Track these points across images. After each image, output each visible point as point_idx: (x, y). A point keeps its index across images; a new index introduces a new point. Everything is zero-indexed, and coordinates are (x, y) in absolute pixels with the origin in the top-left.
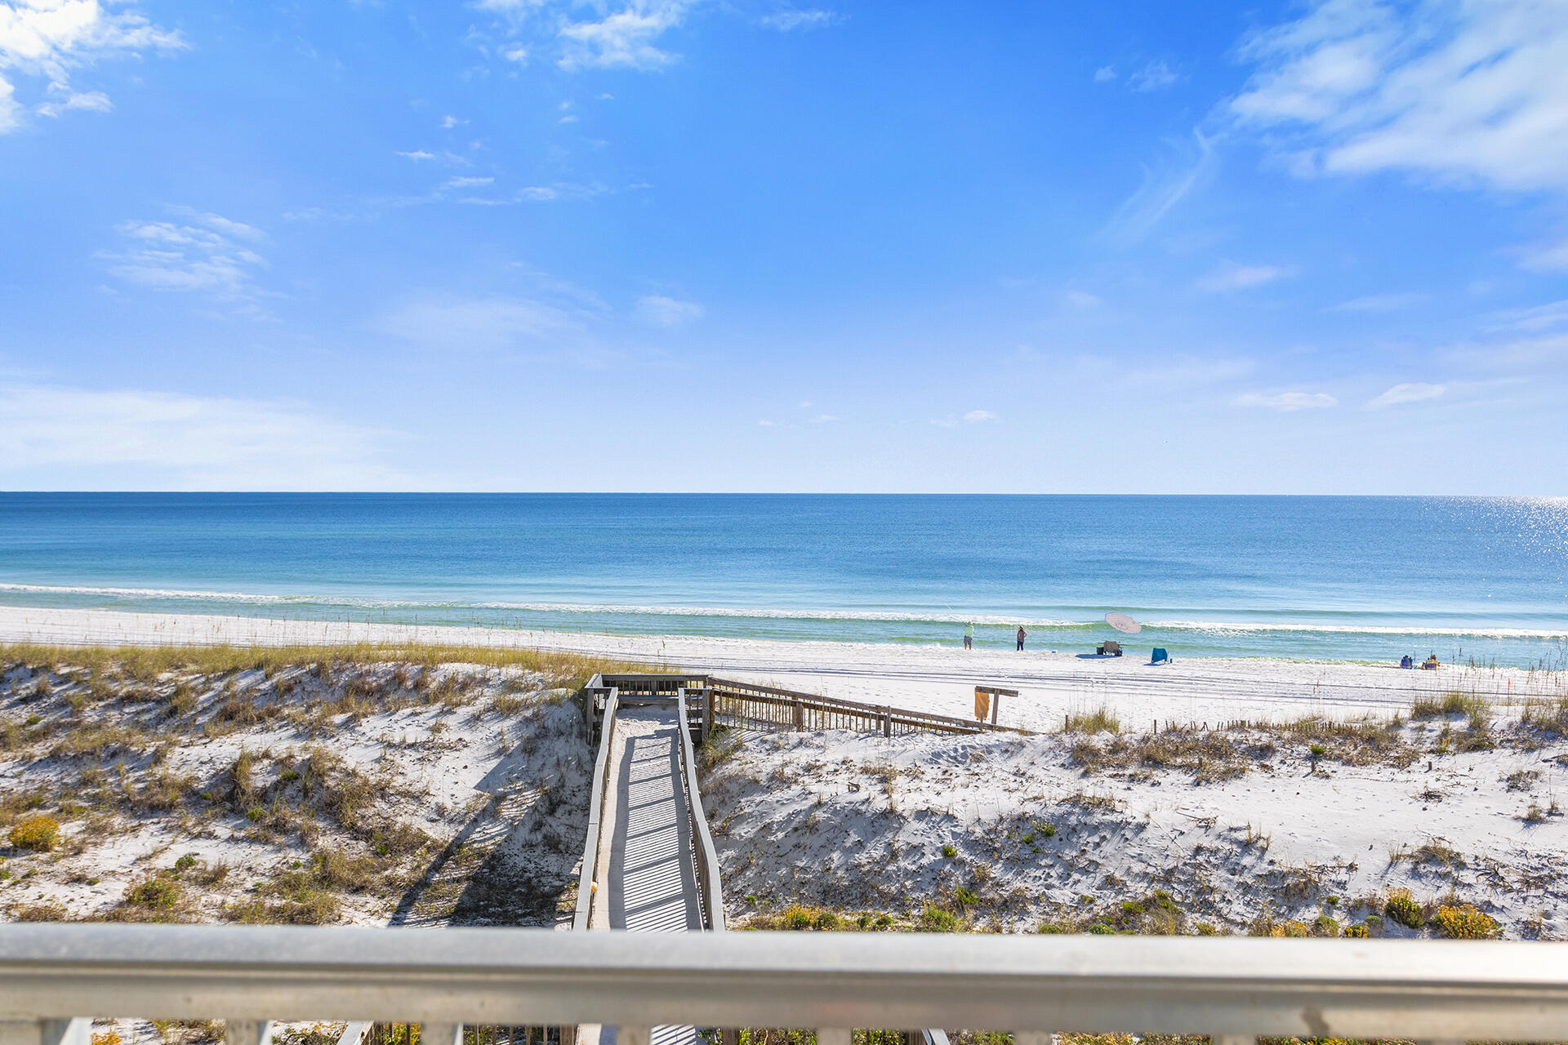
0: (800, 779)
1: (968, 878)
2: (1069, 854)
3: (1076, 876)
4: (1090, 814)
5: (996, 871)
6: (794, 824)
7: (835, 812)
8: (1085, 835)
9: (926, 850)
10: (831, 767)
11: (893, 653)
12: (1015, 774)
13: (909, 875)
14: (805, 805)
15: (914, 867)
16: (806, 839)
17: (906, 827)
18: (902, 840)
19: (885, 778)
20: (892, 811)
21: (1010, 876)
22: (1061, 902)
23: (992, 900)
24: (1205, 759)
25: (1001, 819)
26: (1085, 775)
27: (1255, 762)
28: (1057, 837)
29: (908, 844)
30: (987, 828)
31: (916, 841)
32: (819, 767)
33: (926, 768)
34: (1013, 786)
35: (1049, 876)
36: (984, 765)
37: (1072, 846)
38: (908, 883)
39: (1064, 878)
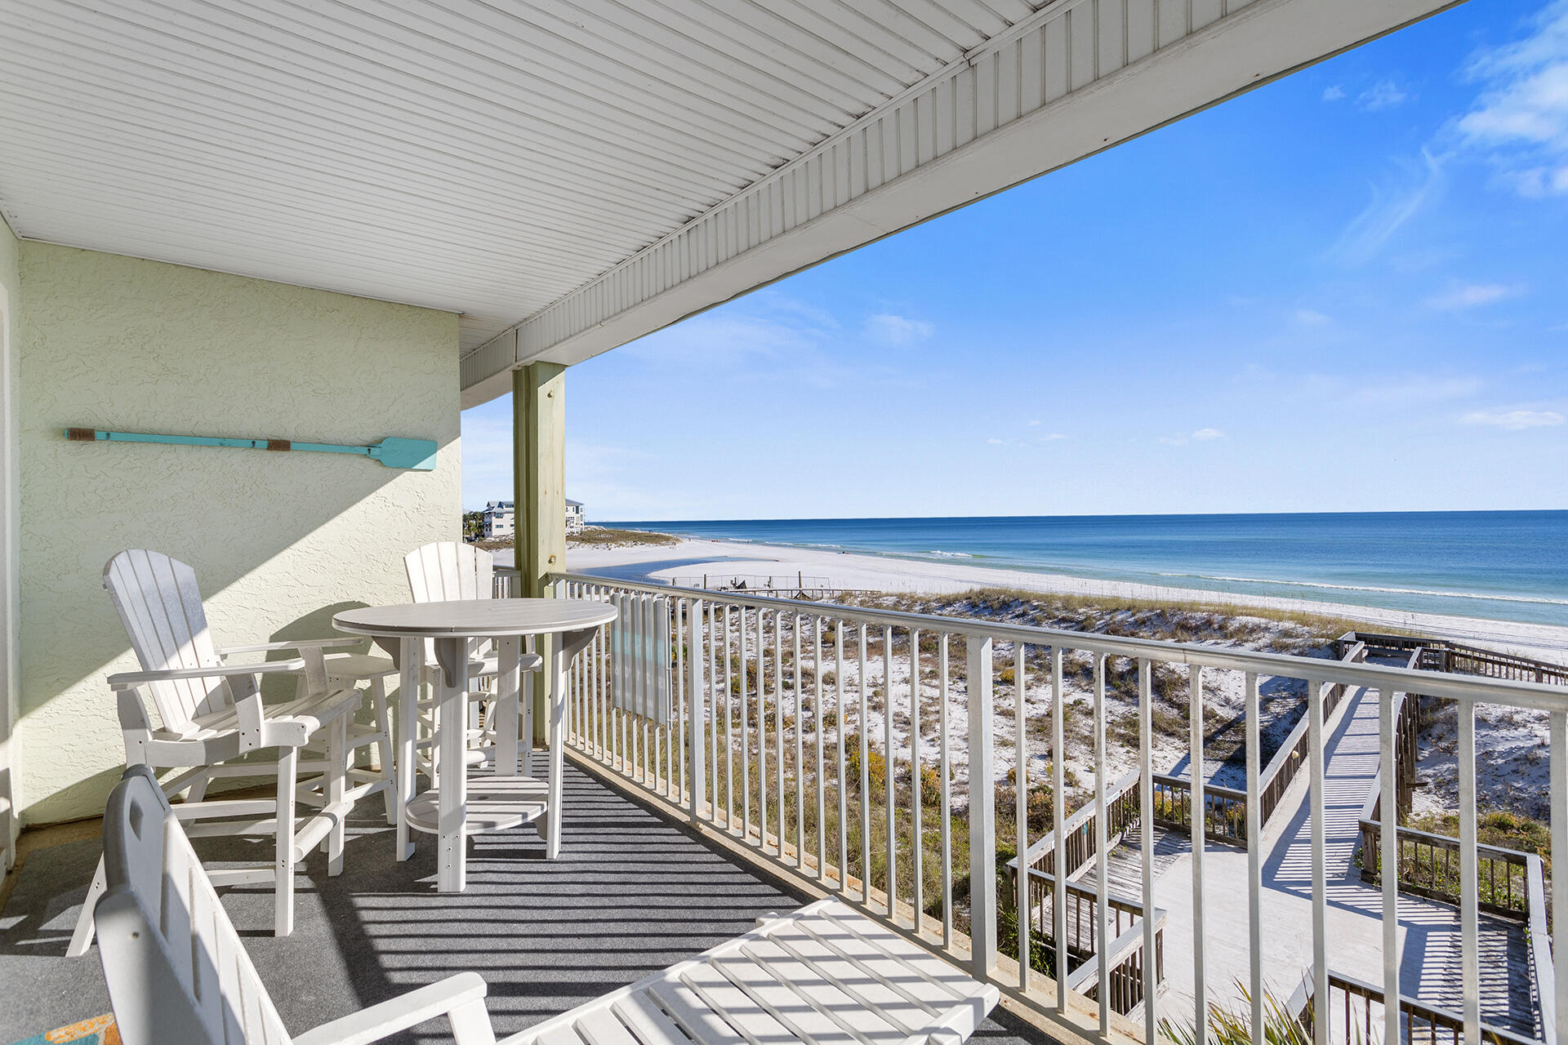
0: (1529, 725)
6: (1514, 756)
14: (1529, 744)
16: (1526, 769)
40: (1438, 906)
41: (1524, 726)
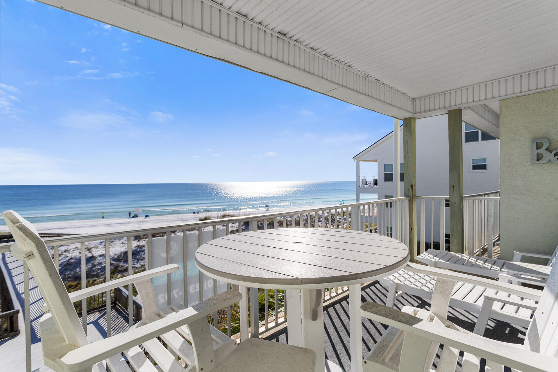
0: (63, 254)
1: (114, 267)
2: (138, 257)
3: (140, 261)
4: (142, 248)
5: (121, 264)
6: (64, 265)
7: (76, 259)
8: (141, 253)
9: (103, 263)
10: (73, 250)
11: (78, 222)
12: (122, 244)
13: (99, 269)
14: (67, 259)
15: (100, 267)
16: (68, 267)
17: (97, 259)
18: (96, 262)
19: (89, 250)
20: (93, 256)
21: (124, 264)
22: (137, 267)
23: (121, 270)
24: (163, 234)
25: (121, 253)
26: (138, 241)
27: (173, 233)
28: (135, 254)
29: (98, 263)
30: (118, 256)
31: (100, 262)
32: (69, 250)
33: (99, 246)
34: (122, 246)
35: (134, 262)
36: (114, 243)
37: (139, 256)
38: (99, 271)
39: (137, 262)
40: (93, 313)
41: (62, 255)
